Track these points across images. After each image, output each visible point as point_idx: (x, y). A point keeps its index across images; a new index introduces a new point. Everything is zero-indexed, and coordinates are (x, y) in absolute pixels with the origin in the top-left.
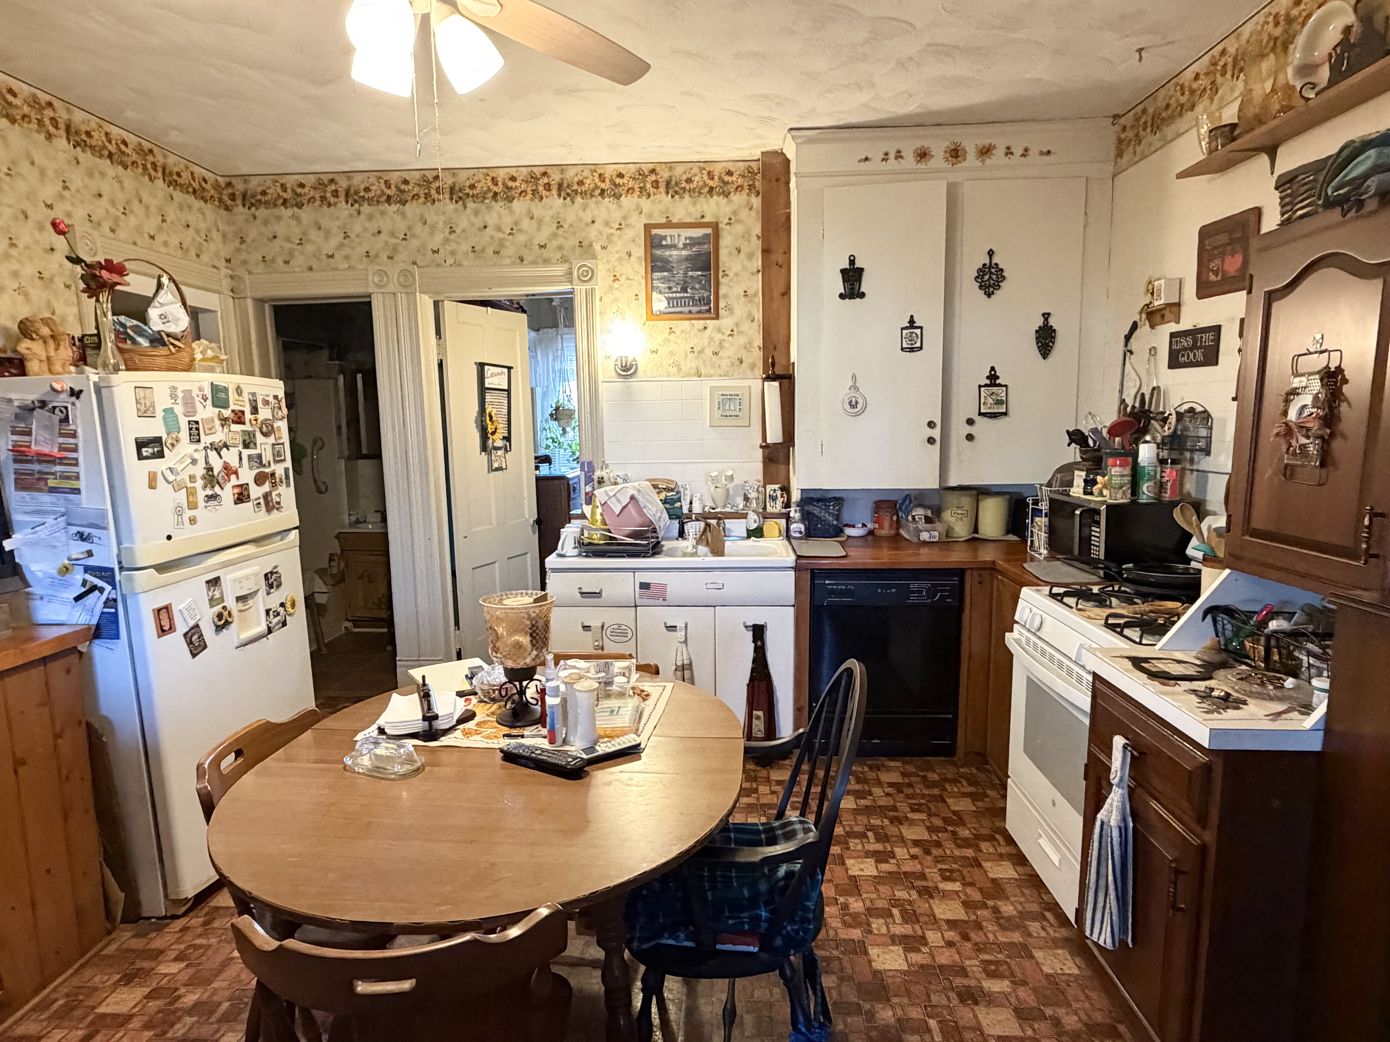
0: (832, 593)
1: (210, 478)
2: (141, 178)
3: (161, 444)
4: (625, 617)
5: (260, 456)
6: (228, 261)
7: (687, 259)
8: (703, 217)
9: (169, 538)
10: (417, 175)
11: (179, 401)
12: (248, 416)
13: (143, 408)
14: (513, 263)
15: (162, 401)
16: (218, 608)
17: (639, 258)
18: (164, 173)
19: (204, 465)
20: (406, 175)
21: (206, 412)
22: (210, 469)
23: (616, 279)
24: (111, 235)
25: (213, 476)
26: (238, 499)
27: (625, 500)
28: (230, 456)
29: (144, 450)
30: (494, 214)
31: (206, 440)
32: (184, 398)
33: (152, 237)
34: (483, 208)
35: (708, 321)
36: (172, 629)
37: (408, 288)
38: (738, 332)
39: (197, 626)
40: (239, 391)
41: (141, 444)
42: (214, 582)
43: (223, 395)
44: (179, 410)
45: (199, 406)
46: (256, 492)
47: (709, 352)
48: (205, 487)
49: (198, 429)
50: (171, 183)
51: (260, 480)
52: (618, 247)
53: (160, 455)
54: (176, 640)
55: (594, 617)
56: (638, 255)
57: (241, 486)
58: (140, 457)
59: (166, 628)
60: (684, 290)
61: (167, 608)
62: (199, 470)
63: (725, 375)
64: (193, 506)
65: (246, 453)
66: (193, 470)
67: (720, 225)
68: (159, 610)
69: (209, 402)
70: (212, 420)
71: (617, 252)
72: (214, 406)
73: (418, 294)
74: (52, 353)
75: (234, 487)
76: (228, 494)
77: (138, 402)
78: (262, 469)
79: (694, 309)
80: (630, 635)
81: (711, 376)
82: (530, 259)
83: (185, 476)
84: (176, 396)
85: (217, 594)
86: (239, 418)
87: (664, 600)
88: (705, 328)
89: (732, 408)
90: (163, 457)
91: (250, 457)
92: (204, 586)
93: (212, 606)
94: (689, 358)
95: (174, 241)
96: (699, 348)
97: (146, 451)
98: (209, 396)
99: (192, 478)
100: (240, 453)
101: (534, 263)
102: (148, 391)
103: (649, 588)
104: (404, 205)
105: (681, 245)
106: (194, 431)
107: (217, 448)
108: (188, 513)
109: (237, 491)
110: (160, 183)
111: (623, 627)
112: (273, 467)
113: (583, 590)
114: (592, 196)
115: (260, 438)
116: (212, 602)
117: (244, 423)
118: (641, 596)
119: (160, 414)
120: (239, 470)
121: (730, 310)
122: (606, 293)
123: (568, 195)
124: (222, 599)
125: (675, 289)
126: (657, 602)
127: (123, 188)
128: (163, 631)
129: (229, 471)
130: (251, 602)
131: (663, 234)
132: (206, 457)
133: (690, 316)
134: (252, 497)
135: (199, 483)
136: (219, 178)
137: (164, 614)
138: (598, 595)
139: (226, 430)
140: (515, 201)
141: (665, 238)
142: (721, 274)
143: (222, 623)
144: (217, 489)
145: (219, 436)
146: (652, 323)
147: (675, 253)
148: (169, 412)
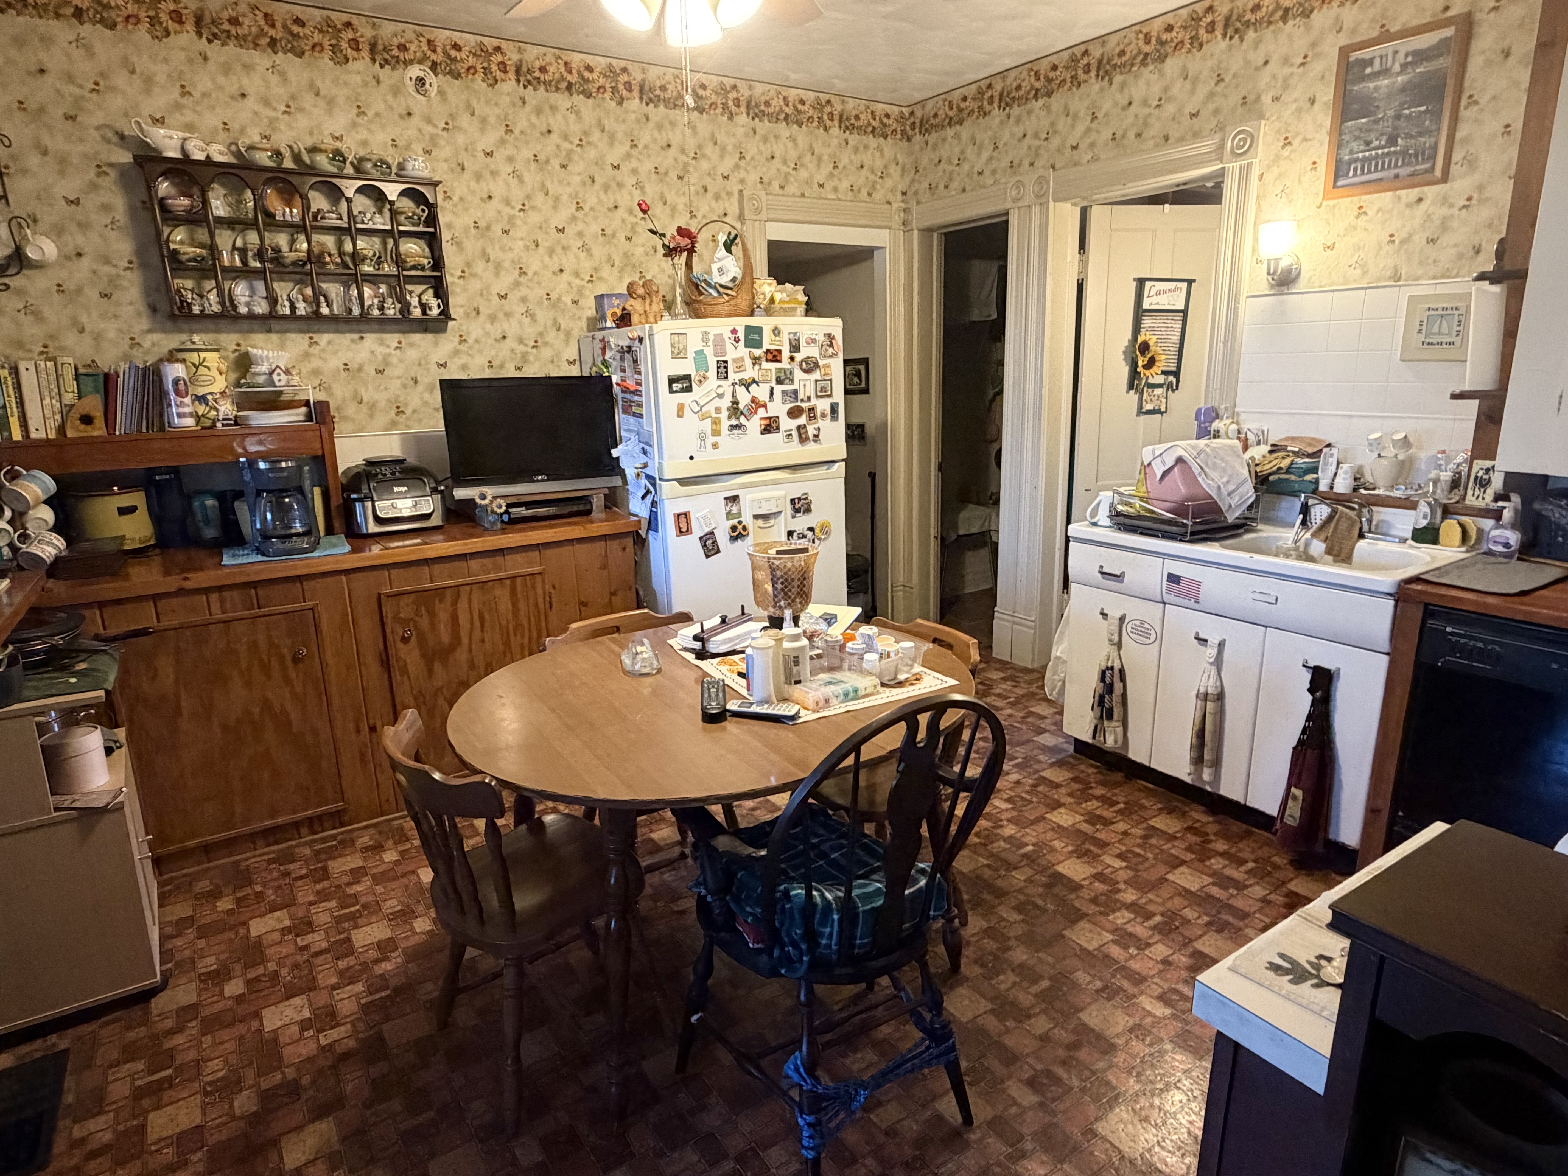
0: (1455, 648)
1: (735, 410)
2: (817, 131)
3: (690, 381)
4: (1151, 613)
5: (795, 392)
6: (904, 194)
7: (1403, 89)
8: (1447, 8)
9: (691, 458)
10: (1066, 55)
11: (710, 343)
12: (786, 354)
13: (676, 351)
14: (1157, 146)
15: (694, 343)
16: (735, 522)
17: (1325, 104)
18: (840, 122)
19: (731, 399)
20: (1054, 59)
21: (737, 352)
22: (735, 403)
23: (1287, 143)
24: (781, 192)
25: (738, 409)
26: (765, 429)
27: (1170, 462)
28: (761, 392)
29: (674, 385)
30: (1142, 83)
31: (733, 376)
32: (714, 341)
33: (821, 186)
34: (1130, 78)
35: (1426, 189)
36: (688, 531)
37: (1042, 199)
38: (1479, 201)
39: (712, 533)
40: (776, 331)
41: (672, 381)
42: (733, 499)
43: (756, 337)
44: (709, 352)
45: (729, 347)
46: (787, 424)
47: (1419, 239)
48: (729, 418)
49: (726, 368)
50: (847, 128)
51: (794, 413)
52: (1298, 93)
53: (689, 389)
54: (692, 542)
55: (1116, 606)
56: (1325, 99)
57: (770, 418)
58: (671, 391)
59: (684, 530)
60: (1392, 141)
61: (686, 515)
62: (726, 402)
63: (1443, 276)
64: (716, 433)
65: (778, 389)
66: (717, 402)
67: (1478, 16)
68: (679, 515)
69: (742, 343)
70: (742, 359)
71: (1296, 100)
72: (746, 346)
73: (1051, 203)
74: (647, 308)
75: (761, 419)
76: (754, 424)
77: (672, 346)
78: (799, 404)
79: (1404, 171)
80: (1153, 637)
81: (1418, 279)
82: (1178, 135)
83: (710, 408)
84: (708, 339)
85: (735, 510)
86: (774, 356)
87: (1197, 602)
88: (1420, 200)
89: (1445, 329)
90: (691, 391)
91: (784, 392)
92: (723, 502)
93: (728, 519)
94: (1383, 253)
95: (845, 185)
96: (1404, 235)
97: (676, 387)
98: (742, 338)
99: (718, 410)
100: (772, 389)
101: (1181, 140)
102: (681, 337)
103: (1178, 583)
104: (1050, 97)
105: (1397, 68)
106: (722, 370)
107: (747, 384)
108: (711, 440)
109: (763, 422)
110: (835, 131)
111: (1146, 626)
112: (814, 401)
113: (1105, 570)
114: (1270, 23)
115: (798, 374)
116: (729, 515)
117: (780, 361)
118: (1169, 591)
119: (691, 355)
120: (768, 404)
121: (1471, 163)
122: (1269, 167)
123: (1237, 31)
124: (739, 514)
125: (1376, 143)
126: (1185, 602)
127: (796, 144)
128: (681, 532)
129: (756, 404)
130: (772, 522)
131: (1367, 57)
132: (734, 392)
133: (1397, 183)
134: (782, 428)
135: (725, 414)
136: (904, 109)
137: (683, 519)
138: (1118, 578)
139: (757, 367)
140: (1168, 61)
141: (1370, 62)
142: (1464, 103)
143: (738, 534)
144: (742, 419)
145: (750, 373)
146: (1332, 202)
147: (1385, 82)
148: (700, 353)
